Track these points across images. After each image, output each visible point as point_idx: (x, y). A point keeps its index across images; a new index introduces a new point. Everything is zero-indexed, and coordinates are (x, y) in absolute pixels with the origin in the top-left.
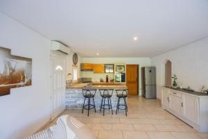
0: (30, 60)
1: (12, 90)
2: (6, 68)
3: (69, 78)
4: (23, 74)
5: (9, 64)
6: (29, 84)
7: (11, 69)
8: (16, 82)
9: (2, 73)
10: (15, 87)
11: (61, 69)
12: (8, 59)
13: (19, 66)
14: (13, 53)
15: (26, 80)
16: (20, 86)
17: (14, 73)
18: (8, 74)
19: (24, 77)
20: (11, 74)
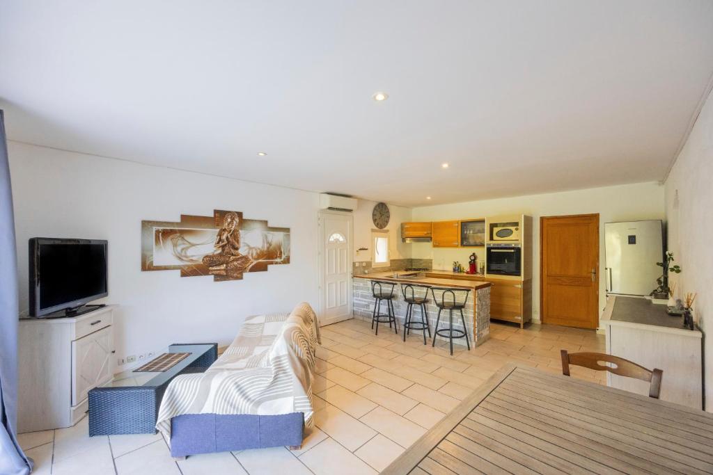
0: (287, 230)
1: (270, 267)
2: (264, 242)
3: (363, 257)
4: (280, 249)
5: (266, 237)
6: (287, 261)
7: (268, 243)
8: (273, 259)
9: (260, 247)
10: (272, 263)
11: (341, 239)
12: (266, 232)
13: (277, 238)
14: (270, 225)
15: (284, 257)
16: (276, 263)
17: (271, 247)
18: (266, 249)
19: (281, 252)
20: (268, 248)
